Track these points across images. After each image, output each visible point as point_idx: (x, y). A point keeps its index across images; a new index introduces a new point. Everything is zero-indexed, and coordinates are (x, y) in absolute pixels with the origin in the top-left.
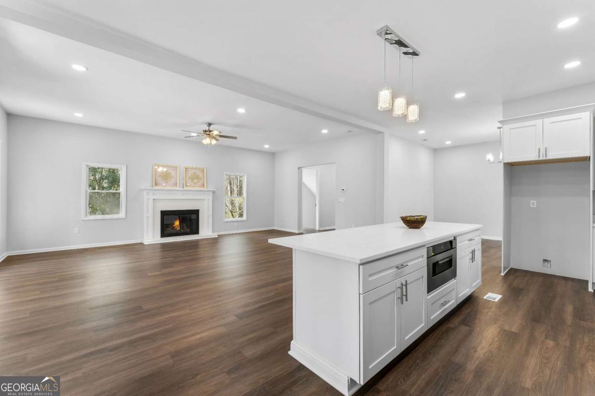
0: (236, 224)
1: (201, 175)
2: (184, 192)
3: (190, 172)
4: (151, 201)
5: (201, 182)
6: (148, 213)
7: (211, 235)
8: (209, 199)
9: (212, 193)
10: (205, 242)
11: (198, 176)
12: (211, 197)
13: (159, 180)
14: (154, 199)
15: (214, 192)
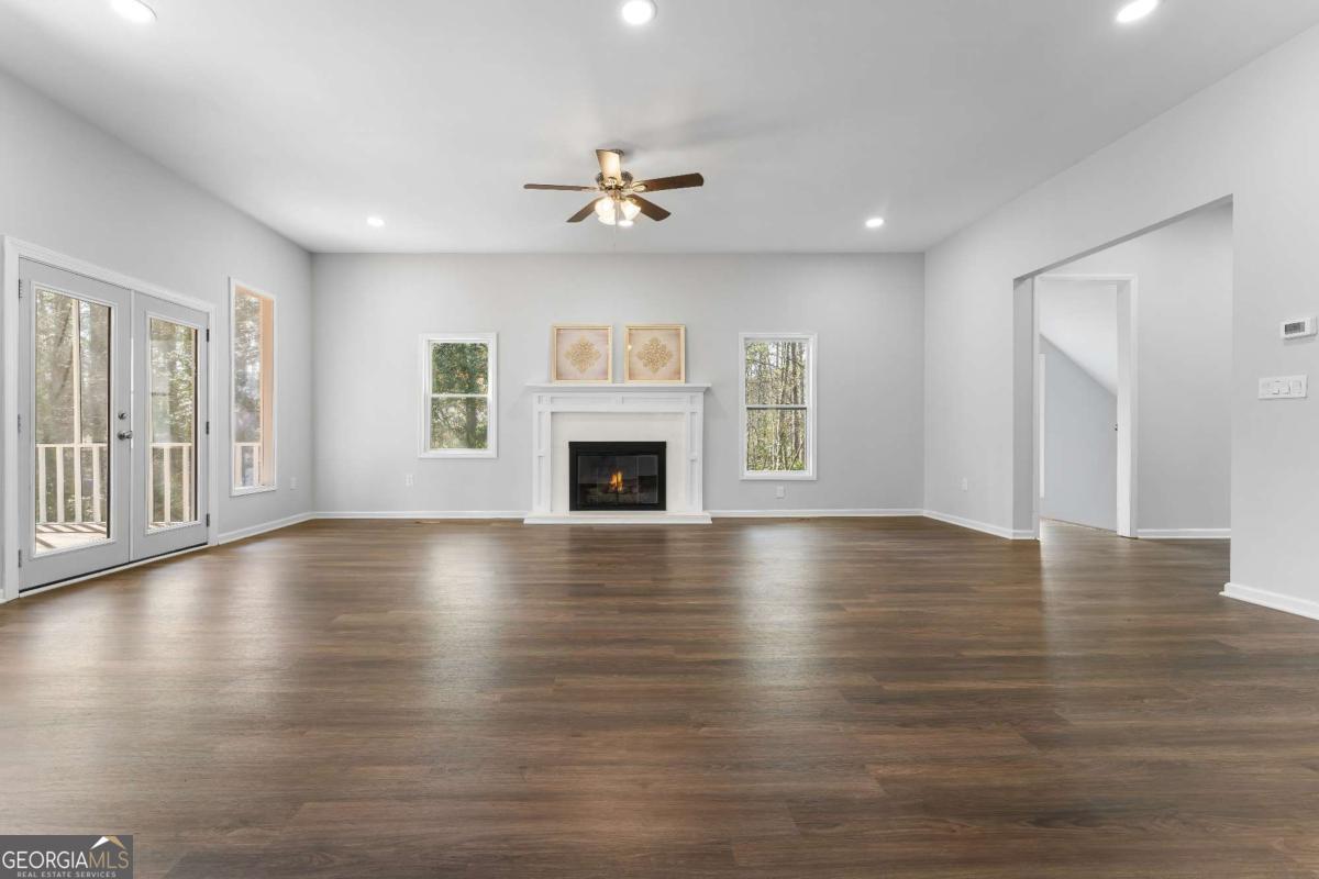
0: (780, 488)
1: (671, 346)
2: (626, 395)
3: (644, 339)
4: (547, 418)
5: (670, 367)
6: (539, 447)
7: (697, 517)
8: (693, 413)
9: (701, 395)
10: (682, 535)
11: (664, 347)
12: (699, 407)
13: (568, 366)
14: (553, 413)
15: (707, 391)
